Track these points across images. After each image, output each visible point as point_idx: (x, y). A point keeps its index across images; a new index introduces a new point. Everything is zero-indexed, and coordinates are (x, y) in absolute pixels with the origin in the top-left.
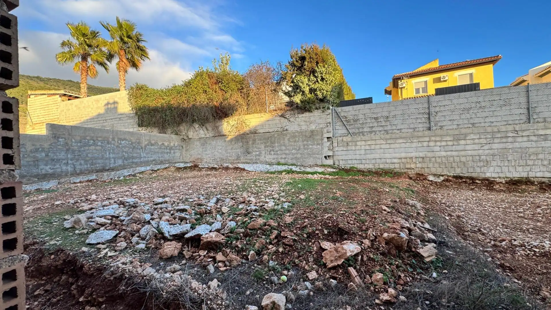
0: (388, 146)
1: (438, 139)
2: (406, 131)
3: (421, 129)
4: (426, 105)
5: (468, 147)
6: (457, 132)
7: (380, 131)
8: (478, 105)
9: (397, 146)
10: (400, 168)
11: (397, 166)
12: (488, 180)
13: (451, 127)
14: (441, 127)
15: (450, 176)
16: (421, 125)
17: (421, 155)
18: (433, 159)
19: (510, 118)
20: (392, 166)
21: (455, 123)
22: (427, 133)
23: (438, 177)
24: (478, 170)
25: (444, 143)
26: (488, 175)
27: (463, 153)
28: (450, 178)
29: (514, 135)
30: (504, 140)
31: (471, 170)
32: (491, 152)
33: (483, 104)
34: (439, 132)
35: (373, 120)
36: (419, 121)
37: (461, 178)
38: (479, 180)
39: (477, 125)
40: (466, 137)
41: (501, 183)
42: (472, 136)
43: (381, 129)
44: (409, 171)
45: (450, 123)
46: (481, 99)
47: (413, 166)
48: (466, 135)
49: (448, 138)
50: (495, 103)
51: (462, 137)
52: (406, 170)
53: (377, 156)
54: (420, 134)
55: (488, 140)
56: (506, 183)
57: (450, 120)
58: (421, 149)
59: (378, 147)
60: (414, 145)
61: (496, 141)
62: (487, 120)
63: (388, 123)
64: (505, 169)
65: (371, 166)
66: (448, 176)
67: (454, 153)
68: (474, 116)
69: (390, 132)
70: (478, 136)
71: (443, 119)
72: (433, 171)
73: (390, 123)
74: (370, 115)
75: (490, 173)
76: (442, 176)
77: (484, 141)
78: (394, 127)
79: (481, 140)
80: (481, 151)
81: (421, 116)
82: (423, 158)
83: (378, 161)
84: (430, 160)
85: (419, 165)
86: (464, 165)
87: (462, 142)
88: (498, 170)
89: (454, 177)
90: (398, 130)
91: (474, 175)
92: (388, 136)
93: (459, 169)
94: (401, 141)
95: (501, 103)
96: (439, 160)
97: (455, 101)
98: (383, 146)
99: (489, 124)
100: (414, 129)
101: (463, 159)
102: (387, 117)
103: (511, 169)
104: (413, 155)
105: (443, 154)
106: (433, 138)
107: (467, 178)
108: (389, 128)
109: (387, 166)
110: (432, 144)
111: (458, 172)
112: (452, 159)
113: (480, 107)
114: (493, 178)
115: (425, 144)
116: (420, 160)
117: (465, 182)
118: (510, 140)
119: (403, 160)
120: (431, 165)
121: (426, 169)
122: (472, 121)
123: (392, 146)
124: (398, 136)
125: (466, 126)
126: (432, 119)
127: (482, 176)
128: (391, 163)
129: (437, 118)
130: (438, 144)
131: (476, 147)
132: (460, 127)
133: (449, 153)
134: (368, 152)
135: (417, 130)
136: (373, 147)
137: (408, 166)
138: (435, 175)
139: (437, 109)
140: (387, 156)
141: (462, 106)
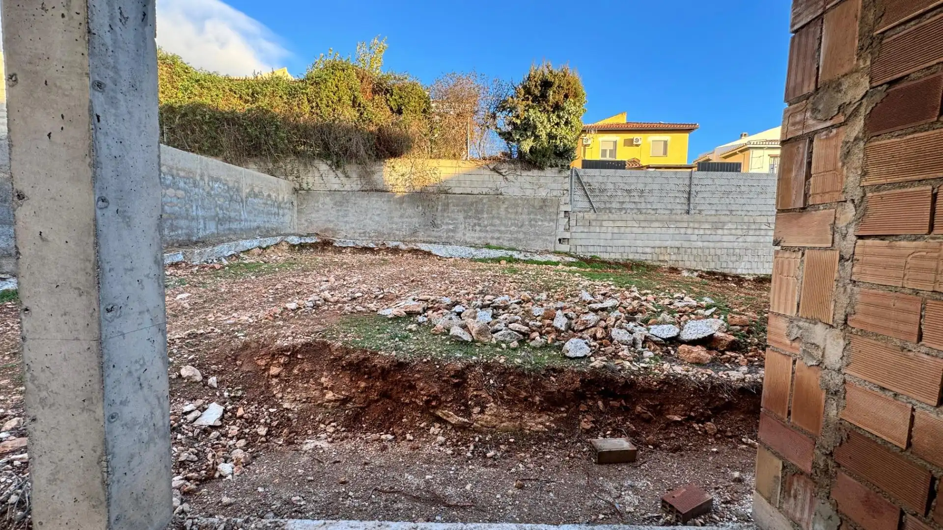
0: (640, 230)
1: (696, 225)
2: (662, 212)
3: (679, 212)
4: (687, 182)
5: (725, 238)
6: (715, 219)
7: (632, 209)
8: (738, 190)
9: (652, 231)
10: (652, 260)
11: (649, 257)
12: (738, 277)
13: (709, 213)
14: (700, 211)
15: (704, 272)
16: (679, 207)
17: (677, 244)
18: (689, 250)
19: (765, 208)
20: (643, 257)
21: (714, 207)
22: (686, 217)
23: (692, 273)
24: (731, 265)
25: (702, 232)
26: (739, 271)
27: (719, 245)
28: (704, 274)
29: (767, 227)
30: (757, 233)
31: (724, 265)
32: (745, 245)
33: (743, 188)
34: (698, 217)
35: (625, 194)
36: (678, 200)
37: (714, 274)
38: (731, 276)
39: (734, 213)
40: (724, 226)
41: (750, 280)
42: (730, 226)
43: (633, 206)
44: (662, 264)
45: (709, 207)
46: (741, 183)
47: (667, 258)
48: (724, 223)
49: (707, 226)
50: (753, 189)
51: (720, 225)
52: (658, 263)
53: (627, 243)
54: (678, 218)
55: (744, 231)
56: (754, 280)
57: (710, 204)
58: (677, 237)
59: (628, 230)
60: (671, 231)
61: (751, 233)
62: (745, 208)
63: (642, 200)
64: (754, 265)
65: (618, 256)
66: (703, 272)
67: (711, 245)
68: (732, 202)
69: (644, 211)
70: (735, 227)
71: (702, 201)
72: (688, 264)
73: (645, 199)
74: (622, 186)
75: (741, 269)
76: (697, 271)
77: (739, 232)
78: (649, 206)
79: (738, 231)
80: (736, 243)
81: (680, 195)
82: (678, 248)
83: (627, 250)
84: (685, 252)
85: (674, 257)
86: (719, 259)
87: (720, 232)
88: (748, 266)
89: (708, 273)
90: (653, 209)
91: (726, 271)
92: (642, 217)
93: (714, 263)
94: (656, 224)
95: (759, 189)
96: (695, 252)
97: (717, 182)
98: (635, 230)
99: (746, 213)
100: (671, 210)
101: (719, 252)
102: (642, 191)
103: (760, 265)
104: (668, 243)
105: (700, 244)
106: (691, 225)
107: (720, 274)
108: (643, 206)
109: (637, 257)
110: (689, 231)
111: (712, 266)
112: (707, 251)
113: (740, 192)
114: (743, 275)
115: (683, 231)
116: (676, 250)
117: (718, 279)
118: (763, 232)
119: (657, 250)
120: (686, 258)
121: (681, 263)
122: (730, 207)
123: (647, 230)
124: (654, 218)
125: (724, 213)
126: (692, 200)
127: (734, 272)
128: (643, 253)
129: (697, 199)
130: (696, 232)
131: (732, 238)
132: (719, 213)
133: (706, 244)
134: (616, 236)
135: (674, 212)
136: (622, 230)
137: (661, 258)
138: (689, 270)
139: (698, 188)
140: (639, 243)
141: (723, 188)
